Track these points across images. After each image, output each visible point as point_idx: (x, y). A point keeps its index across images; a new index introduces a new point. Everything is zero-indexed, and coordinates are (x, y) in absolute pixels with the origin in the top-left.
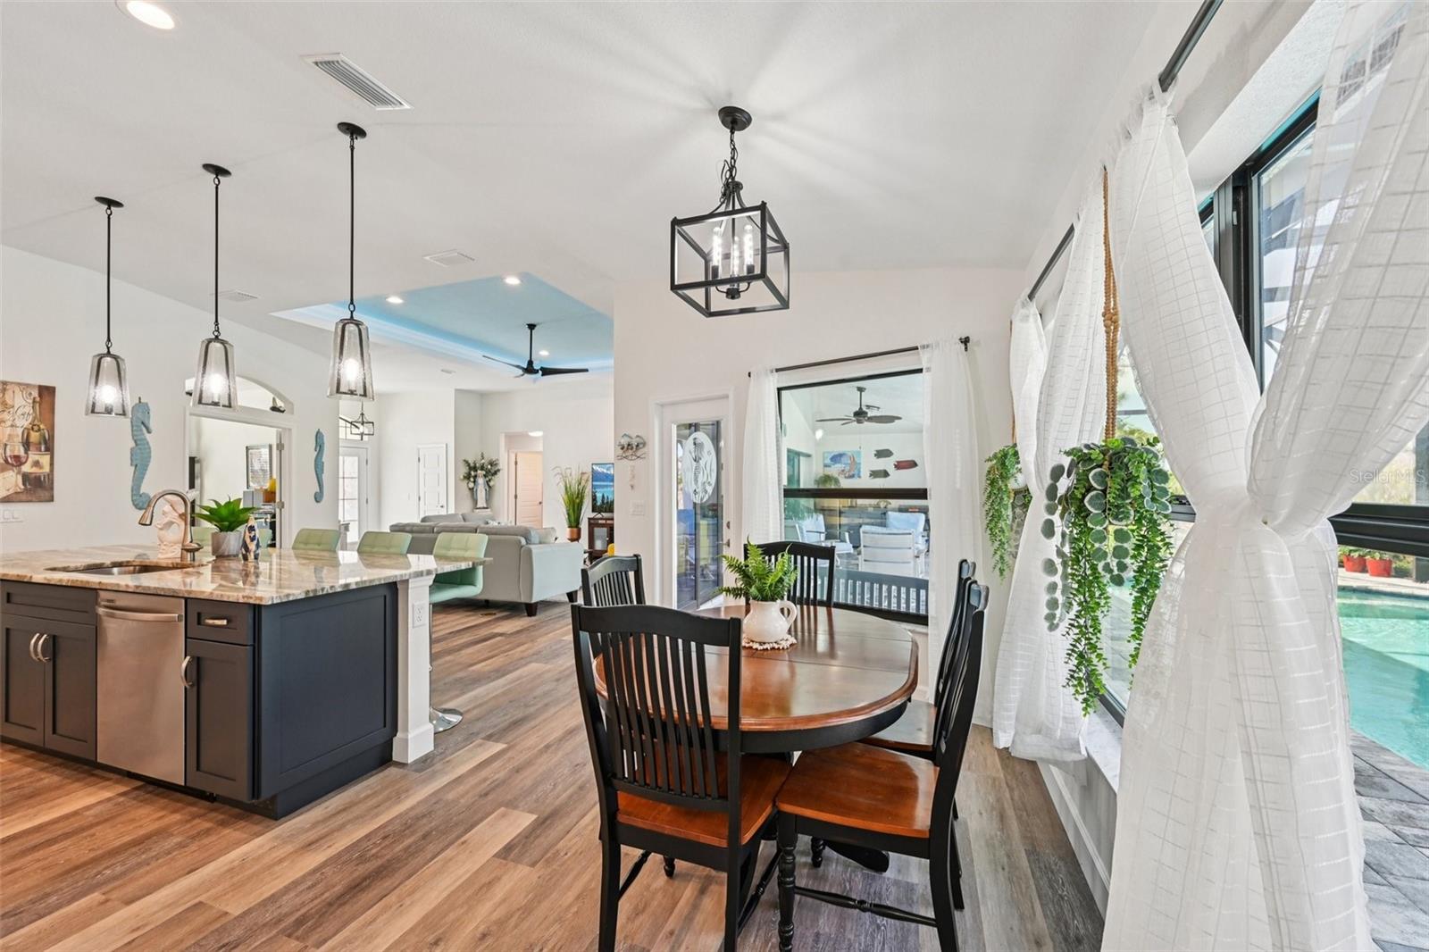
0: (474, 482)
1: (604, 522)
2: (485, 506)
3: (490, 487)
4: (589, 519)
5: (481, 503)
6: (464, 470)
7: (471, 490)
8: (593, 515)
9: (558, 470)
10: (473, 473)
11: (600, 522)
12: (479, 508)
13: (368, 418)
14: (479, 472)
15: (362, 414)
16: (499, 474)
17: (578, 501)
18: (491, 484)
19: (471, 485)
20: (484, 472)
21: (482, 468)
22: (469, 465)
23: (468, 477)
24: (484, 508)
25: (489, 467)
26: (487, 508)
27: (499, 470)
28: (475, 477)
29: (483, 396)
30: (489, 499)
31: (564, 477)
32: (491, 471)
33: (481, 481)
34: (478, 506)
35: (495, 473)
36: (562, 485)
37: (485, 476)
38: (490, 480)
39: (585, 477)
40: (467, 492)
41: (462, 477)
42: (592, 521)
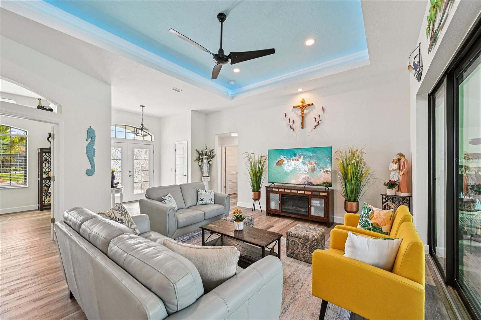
0: (202, 162)
1: (277, 190)
2: (207, 175)
3: (210, 165)
4: (267, 187)
5: (205, 174)
6: (196, 155)
7: (200, 166)
8: (269, 184)
9: (246, 155)
10: (201, 157)
11: (274, 189)
12: (204, 177)
13: (145, 126)
14: (204, 156)
15: (142, 125)
16: (215, 157)
17: (258, 174)
18: (211, 163)
19: (200, 164)
20: (207, 157)
21: (206, 155)
22: (199, 152)
23: (198, 159)
24: (207, 177)
25: (210, 153)
26: (208, 177)
27: (214, 155)
28: (202, 159)
29: (206, 114)
30: (209, 172)
31: (250, 159)
32: (210, 156)
33: (205, 161)
34: (204, 176)
35: (213, 157)
36: (249, 164)
37: (207, 159)
38: (210, 161)
39: (263, 159)
40: (198, 168)
41: (195, 159)
42: (268, 189)
